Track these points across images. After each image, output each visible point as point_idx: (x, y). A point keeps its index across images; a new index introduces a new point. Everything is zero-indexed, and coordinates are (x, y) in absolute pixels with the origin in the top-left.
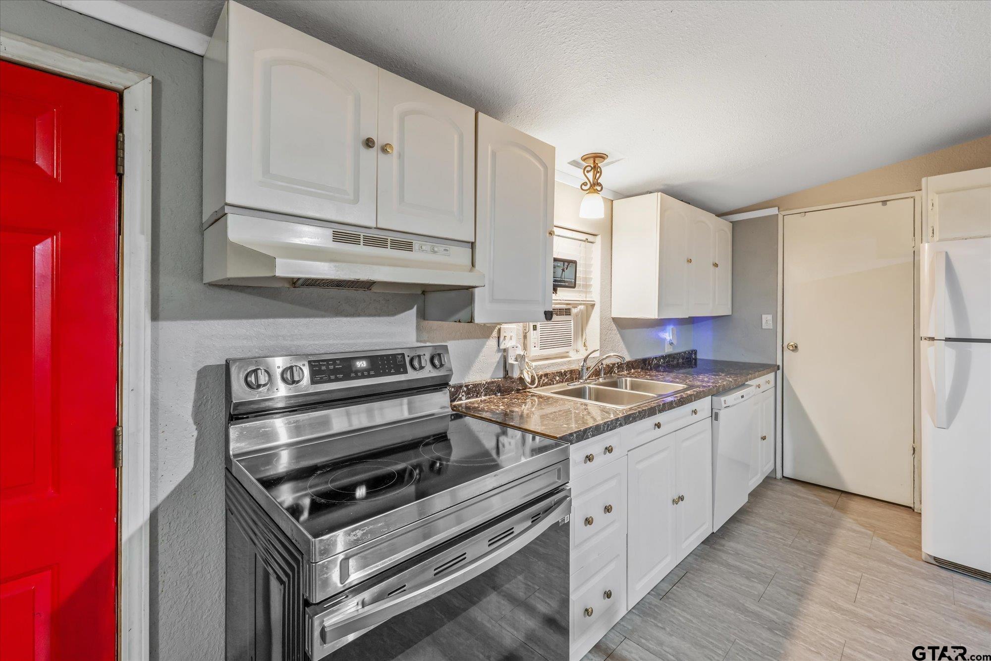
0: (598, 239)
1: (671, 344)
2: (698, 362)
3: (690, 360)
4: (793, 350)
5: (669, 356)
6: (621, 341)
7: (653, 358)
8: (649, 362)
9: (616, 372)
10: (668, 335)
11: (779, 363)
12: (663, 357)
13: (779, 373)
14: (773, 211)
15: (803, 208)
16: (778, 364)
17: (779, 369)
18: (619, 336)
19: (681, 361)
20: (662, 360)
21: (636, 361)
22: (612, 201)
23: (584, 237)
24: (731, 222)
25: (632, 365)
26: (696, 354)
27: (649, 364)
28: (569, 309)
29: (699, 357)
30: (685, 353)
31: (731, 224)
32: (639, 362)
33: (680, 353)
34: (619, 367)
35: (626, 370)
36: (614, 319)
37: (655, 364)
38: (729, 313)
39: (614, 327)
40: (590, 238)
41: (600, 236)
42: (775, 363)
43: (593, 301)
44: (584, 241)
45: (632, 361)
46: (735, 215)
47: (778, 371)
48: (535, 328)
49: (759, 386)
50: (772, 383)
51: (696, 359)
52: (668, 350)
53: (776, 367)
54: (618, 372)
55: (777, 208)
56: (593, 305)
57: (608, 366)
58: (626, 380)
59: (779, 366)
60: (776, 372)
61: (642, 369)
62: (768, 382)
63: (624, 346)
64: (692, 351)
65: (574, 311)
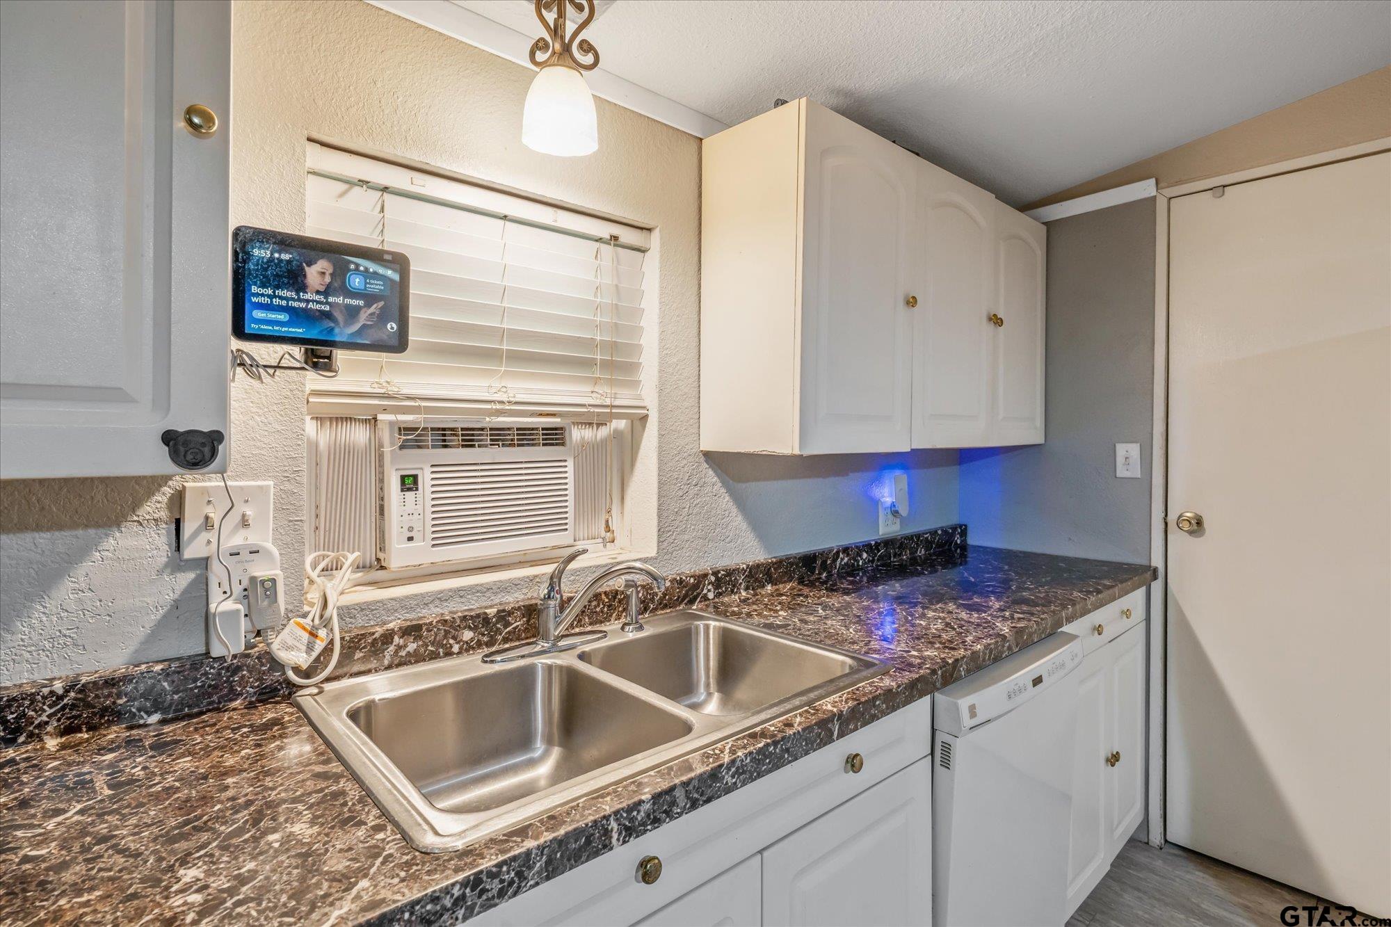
0: (655, 241)
1: (895, 513)
2: (971, 556)
3: (950, 550)
4: (1191, 533)
5: (888, 543)
6: (734, 510)
7: (838, 553)
8: (824, 562)
9: (711, 595)
10: (889, 491)
11: (1157, 562)
12: (870, 548)
13: (1157, 586)
14: (1144, 189)
15: (1218, 174)
16: (1154, 564)
17: (1155, 578)
18: (727, 498)
19: (921, 552)
20: (865, 555)
21: (779, 563)
22: (701, 140)
23: (605, 230)
24: (1043, 223)
25: (768, 574)
26: (964, 533)
27: (824, 566)
28: (562, 429)
29: (972, 540)
30: (934, 533)
31: (1044, 228)
32: (792, 564)
33: (918, 536)
34: (718, 584)
35: (747, 589)
36: (708, 455)
37: (842, 567)
38: (1039, 439)
39: (711, 476)
40: (627, 236)
41: (658, 230)
42: (1144, 562)
43: (644, 408)
44: (607, 242)
45: (768, 564)
46: (1055, 205)
47: (1153, 584)
48: (409, 483)
49: (1099, 630)
50: (1139, 613)
51: (964, 547)
52: (887, 528)
53: (1149, 575)
54: (719, 595)
55: (1153, 181)
56: (644, 418)
57: (681, 581)
58: (707, 627)
59: (1155, 570)
60: (1150, 585)
61: (801, 581)
62: (1127, 613)
63: (744, 526)
64: (954, 528)
65: (577, 435)
